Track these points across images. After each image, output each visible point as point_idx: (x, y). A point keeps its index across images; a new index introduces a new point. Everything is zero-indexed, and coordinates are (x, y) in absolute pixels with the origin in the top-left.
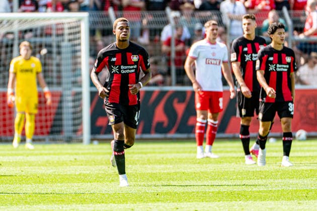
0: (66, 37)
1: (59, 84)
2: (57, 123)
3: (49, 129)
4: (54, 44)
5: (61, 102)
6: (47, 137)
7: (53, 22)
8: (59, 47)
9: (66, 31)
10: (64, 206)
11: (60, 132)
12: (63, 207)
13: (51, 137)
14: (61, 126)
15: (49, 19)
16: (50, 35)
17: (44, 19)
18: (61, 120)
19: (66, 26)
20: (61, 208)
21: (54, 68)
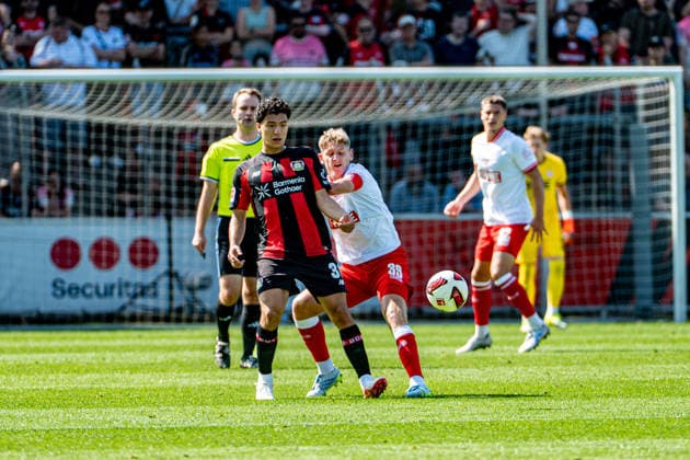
0: (642, 114)
1: (627, 204)
2: (625, 280)
3: (608, 293)
4: (618, 127)
5: (630, 239)
6: (604, 309)
7: (615, 84)
8: (625, 132)
9: (641, 102)
10: (629, 442)
11: (629, 298)
12: (625, 445)
13: (612, 307)
14: (631, 286)
15: (608, 78)
16: (610, 108)
17: (597, 79)
18: (631, 274)
19: (640, 92)
20: (622, 446)
21: (619, 174)
